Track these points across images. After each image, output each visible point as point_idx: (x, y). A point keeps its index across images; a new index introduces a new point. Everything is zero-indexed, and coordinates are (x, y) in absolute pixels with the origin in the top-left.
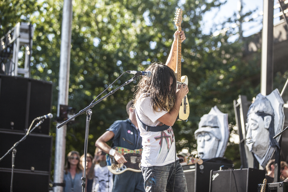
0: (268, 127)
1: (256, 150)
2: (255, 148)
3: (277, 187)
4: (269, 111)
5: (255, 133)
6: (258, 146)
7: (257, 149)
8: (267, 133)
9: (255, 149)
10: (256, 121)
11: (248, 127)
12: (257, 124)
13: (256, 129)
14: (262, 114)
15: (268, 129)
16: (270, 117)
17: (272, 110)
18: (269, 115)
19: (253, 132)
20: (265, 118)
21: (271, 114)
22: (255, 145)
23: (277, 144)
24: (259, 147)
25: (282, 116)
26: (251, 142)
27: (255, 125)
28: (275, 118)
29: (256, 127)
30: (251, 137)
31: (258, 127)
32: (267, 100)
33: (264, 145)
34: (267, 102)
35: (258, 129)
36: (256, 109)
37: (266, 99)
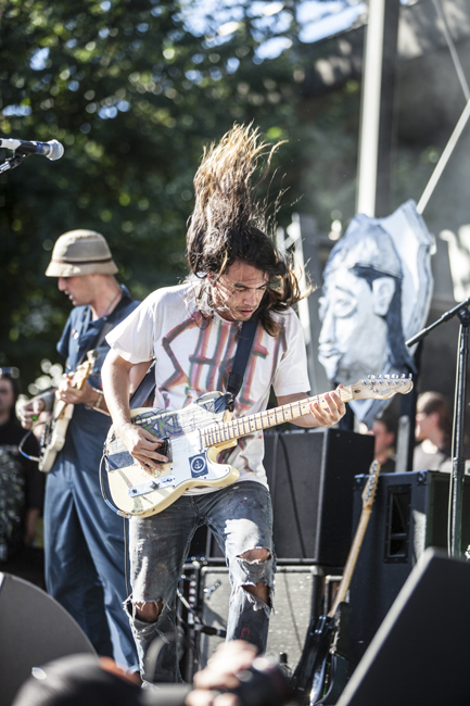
0: (384, 310)
1: (348, 377)
2: (344, 370)
3: (410, 485)
4: (389, 265)
5: (346, 329)
6: (353, 365)
7: (352, 374)
8: (381, 329)
9: (344, 374)
10: (350, 293)
11: (327, 310)
12: (354, 302)
13: (349, 316)
14: (367, 273)
15: (384, 318)
16: (390, 283)
17: (397, 262)
18: (388, 275)
19: (341, 324)
20: (377, 283)
21: (394, 272)
22: (346, 362)
23: (410, 361)
24: (356, 367)
25: (425, 280)
26: (335, 351)
27: (347, 303)
28: (405, 286)
29: (349, 310)
30: (332, 339)
31: (355, 311)
32: (384, 231)
33: (373, 363)
34: (382, 237)
35: (356, 316)
36: (352, 260)
37: (379, 231)
